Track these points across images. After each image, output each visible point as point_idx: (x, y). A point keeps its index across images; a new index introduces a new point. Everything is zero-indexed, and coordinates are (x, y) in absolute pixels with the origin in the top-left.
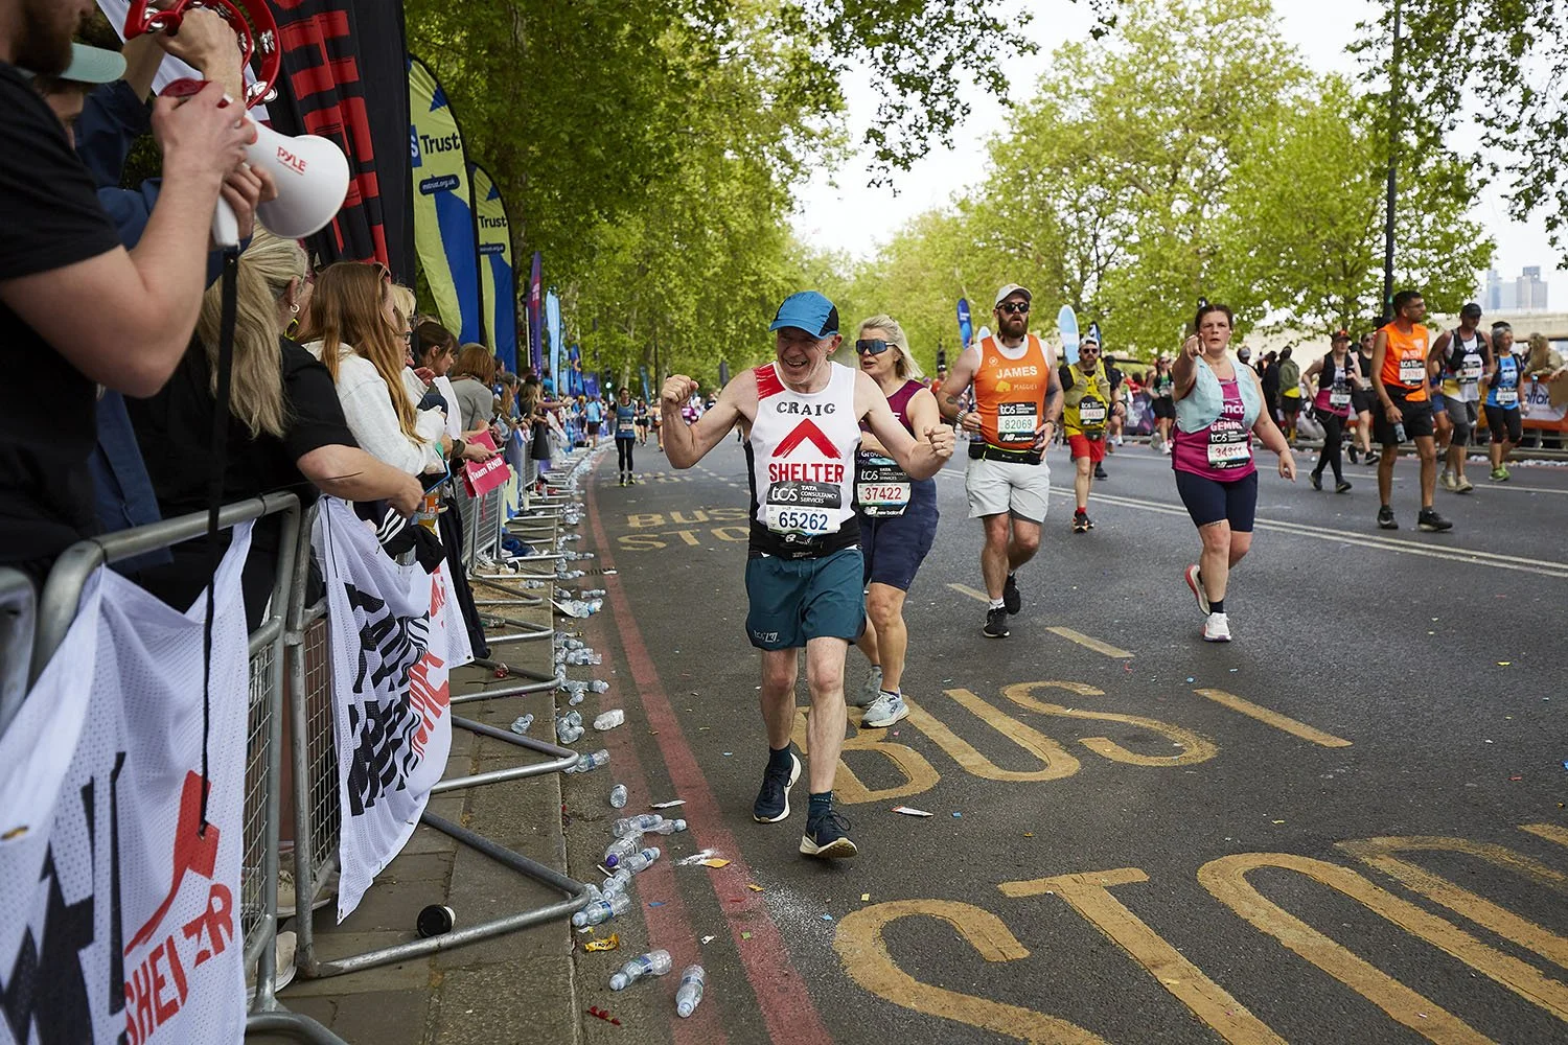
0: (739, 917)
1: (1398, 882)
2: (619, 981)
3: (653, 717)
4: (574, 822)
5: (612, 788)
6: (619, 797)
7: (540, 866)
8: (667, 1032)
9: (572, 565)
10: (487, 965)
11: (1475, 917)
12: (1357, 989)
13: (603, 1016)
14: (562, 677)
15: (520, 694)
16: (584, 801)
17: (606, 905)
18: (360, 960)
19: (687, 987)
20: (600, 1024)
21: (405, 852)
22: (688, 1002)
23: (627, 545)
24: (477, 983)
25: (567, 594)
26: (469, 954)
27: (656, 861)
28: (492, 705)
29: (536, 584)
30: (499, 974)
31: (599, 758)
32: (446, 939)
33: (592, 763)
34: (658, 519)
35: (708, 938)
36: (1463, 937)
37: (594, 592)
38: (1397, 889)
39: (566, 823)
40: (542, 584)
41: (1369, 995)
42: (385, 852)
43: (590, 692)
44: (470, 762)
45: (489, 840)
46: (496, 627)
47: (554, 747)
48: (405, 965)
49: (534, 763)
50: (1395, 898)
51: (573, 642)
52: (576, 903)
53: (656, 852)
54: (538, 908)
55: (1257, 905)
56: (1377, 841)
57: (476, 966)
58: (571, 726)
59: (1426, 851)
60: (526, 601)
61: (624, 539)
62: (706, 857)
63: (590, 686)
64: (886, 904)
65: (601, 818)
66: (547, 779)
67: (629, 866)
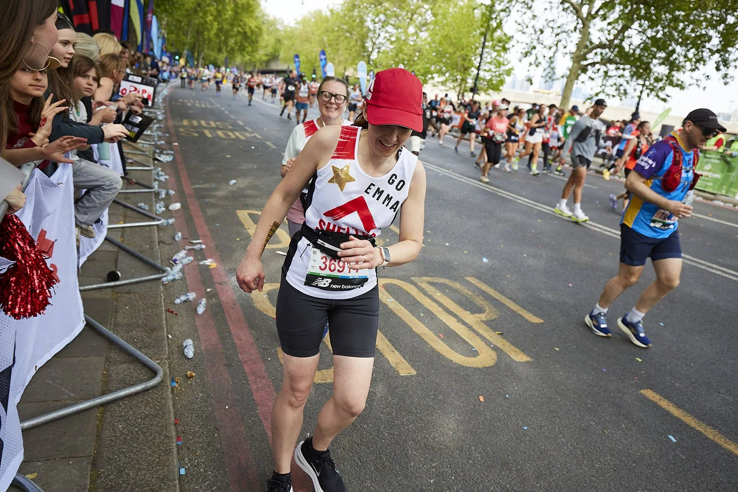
0: (219, 283)
1: (426, 291)
2: (178, 301)
3: (191, 207)
4: (161, 244)
5: (176, 233)
6: (178, 237)
7: (151, 261)
8: (194, 319)
9: (160, 138)
10: (133, 293)
11: (445, 304)
12: (407, 322)
13: (172, 312)
14: (156, 187)
15: (140, 192)
16: (166, 237)
17: (173, 275)
18: (87, 287)
19: (200, 305)
20: (171, 314)
21: (100, 249)
22: (201, 310)
23: (182, 132)
24: (129, 299)
25: (158, 151)
26: (127, 288)
27: (192, 261)
28: (130, 196)
29: (145, 145)
30: (137, 296)
31: (171, 221)
32: (117, 283)
33: (168, 223)
34: (195, 123)
35: (209, 290)
36: (440, 309)
37: (169, 152)
38: (425, 294)
39: (159, 245)
40: (148, 146)
41: (409, 324)
42: (92, 248)
43: (167, 194)
44: (122, 218)
45: (131, 248)
46: (131, 163)
47: (154, 215)
48: (102, 290)
49: (146, 221)
50: (424, 296)
51: (161, 173)
52: (164, 275)
53: (192, 258)
54: (151, 275)
55: (384, 295)
56: (424, 278)
57: (129, 293)
58: (160, 207)
59: (437, 283)
60: (141, 153)
61: (181, 130)
62: (208, 262)
63: (167, 192)
64: (269, 284)
65: (171, 244)
66: (152, 228)
67: (181, 262)
